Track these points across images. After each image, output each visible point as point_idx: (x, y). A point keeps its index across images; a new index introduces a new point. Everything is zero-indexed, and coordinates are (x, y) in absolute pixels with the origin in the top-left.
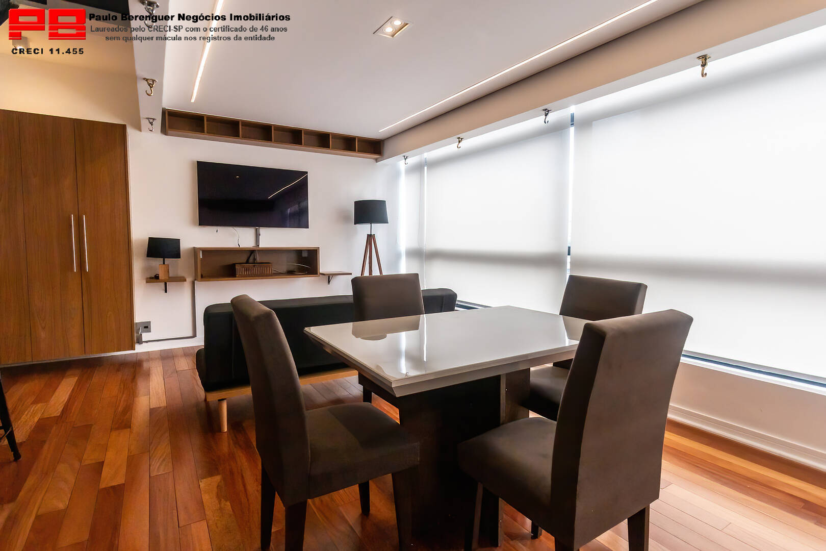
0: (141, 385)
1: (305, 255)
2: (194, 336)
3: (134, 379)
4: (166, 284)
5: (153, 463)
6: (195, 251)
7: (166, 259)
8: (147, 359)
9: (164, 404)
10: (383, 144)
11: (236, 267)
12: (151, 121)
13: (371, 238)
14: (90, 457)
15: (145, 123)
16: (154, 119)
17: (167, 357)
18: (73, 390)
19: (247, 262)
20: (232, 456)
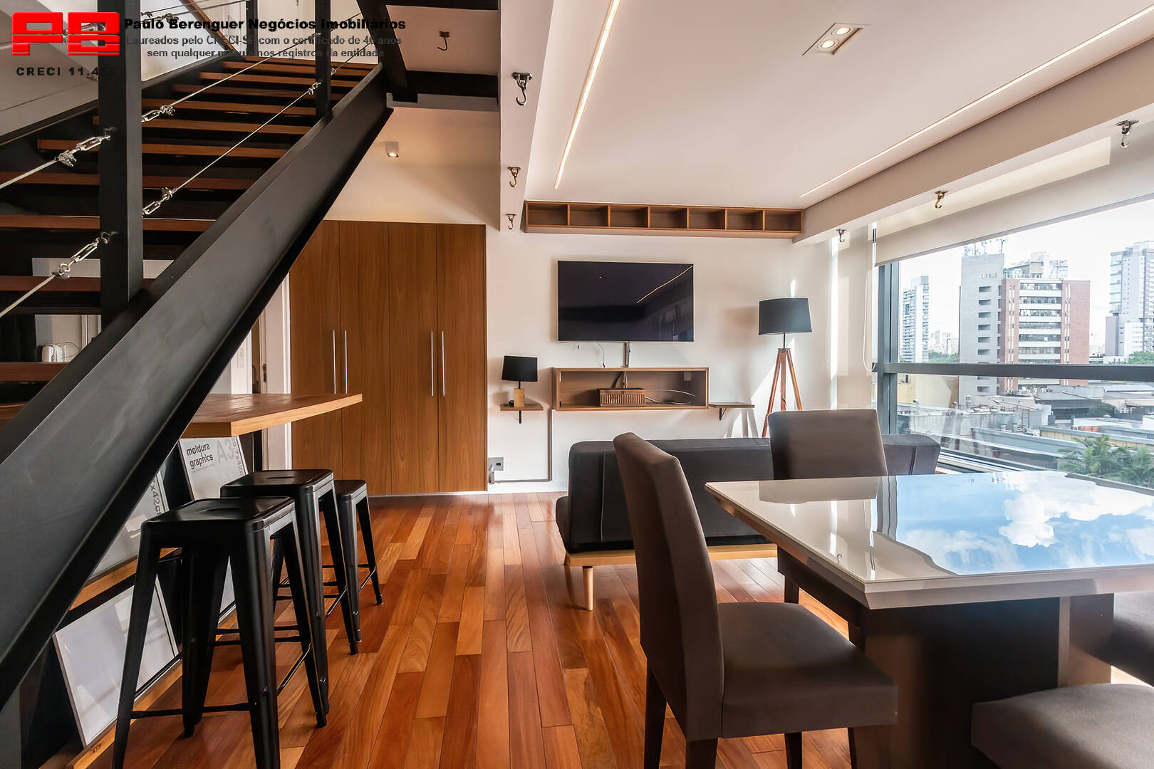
0: (493, 534)
1: (688, 378)
2: (550, 478)
3: (485, 526)
4: (520, 412)
5: (510, 635)
6: (553, 371)
7: (521, 382)
8: (498, 504)
9: (518, 561)
10: (804, 216)
11: (601, 394)
12: (511, 217)
13: (783, 354)
14: (446, 615)
15: (504, 221)
16: (514, 215)
17: (519, 502)
18: (428, 530)
19: (613, 387)
20: (599, 645)
